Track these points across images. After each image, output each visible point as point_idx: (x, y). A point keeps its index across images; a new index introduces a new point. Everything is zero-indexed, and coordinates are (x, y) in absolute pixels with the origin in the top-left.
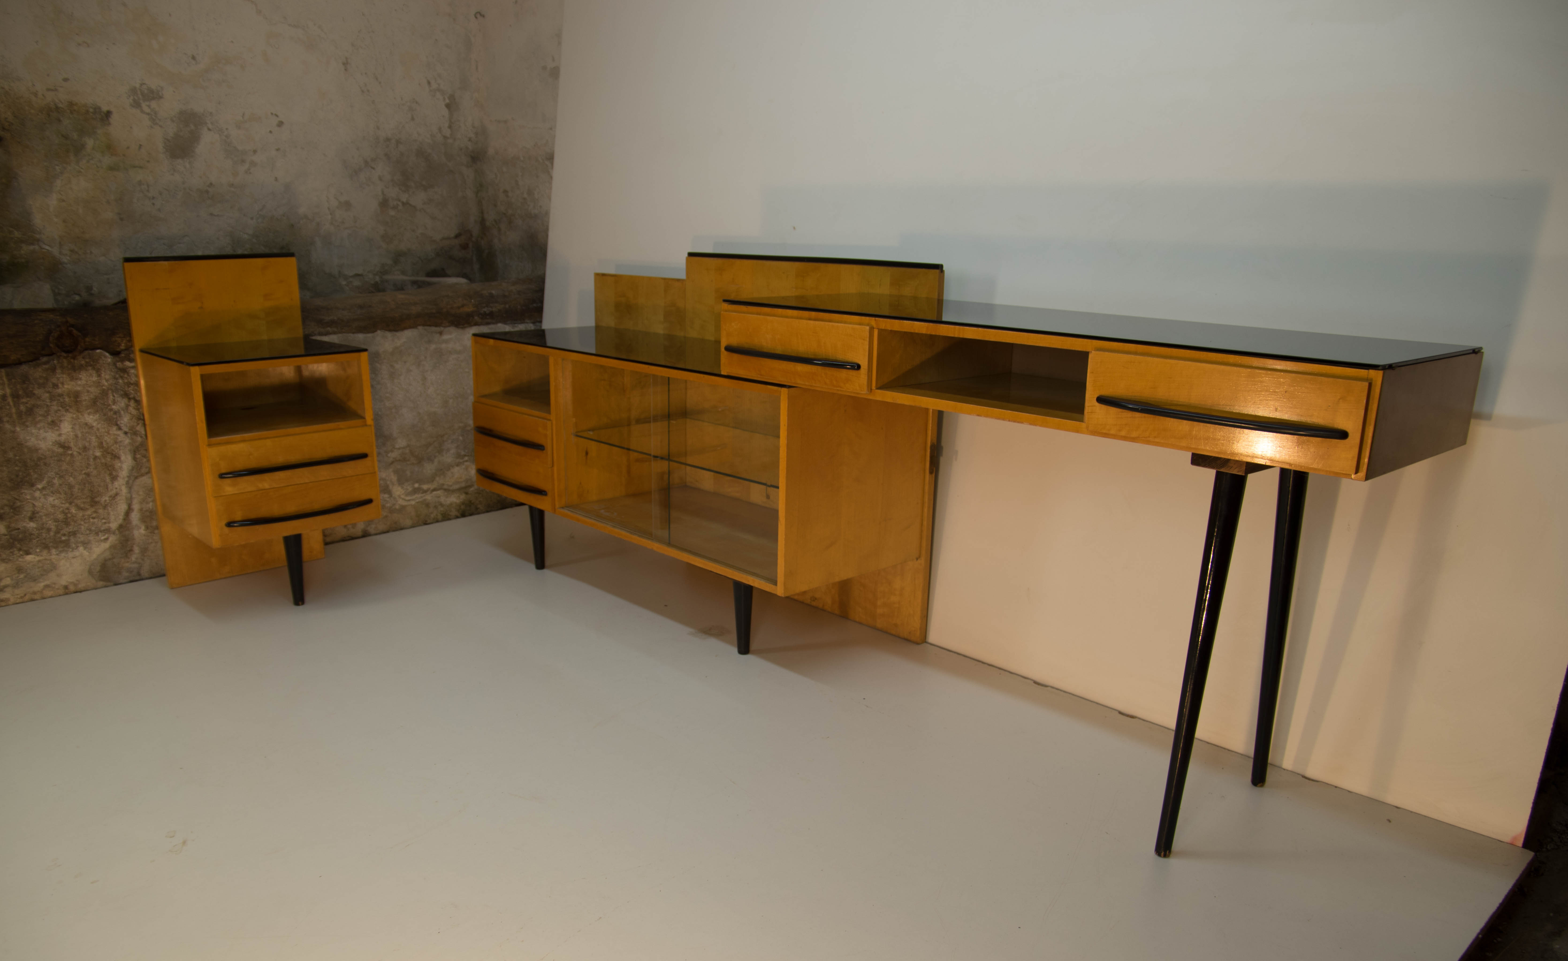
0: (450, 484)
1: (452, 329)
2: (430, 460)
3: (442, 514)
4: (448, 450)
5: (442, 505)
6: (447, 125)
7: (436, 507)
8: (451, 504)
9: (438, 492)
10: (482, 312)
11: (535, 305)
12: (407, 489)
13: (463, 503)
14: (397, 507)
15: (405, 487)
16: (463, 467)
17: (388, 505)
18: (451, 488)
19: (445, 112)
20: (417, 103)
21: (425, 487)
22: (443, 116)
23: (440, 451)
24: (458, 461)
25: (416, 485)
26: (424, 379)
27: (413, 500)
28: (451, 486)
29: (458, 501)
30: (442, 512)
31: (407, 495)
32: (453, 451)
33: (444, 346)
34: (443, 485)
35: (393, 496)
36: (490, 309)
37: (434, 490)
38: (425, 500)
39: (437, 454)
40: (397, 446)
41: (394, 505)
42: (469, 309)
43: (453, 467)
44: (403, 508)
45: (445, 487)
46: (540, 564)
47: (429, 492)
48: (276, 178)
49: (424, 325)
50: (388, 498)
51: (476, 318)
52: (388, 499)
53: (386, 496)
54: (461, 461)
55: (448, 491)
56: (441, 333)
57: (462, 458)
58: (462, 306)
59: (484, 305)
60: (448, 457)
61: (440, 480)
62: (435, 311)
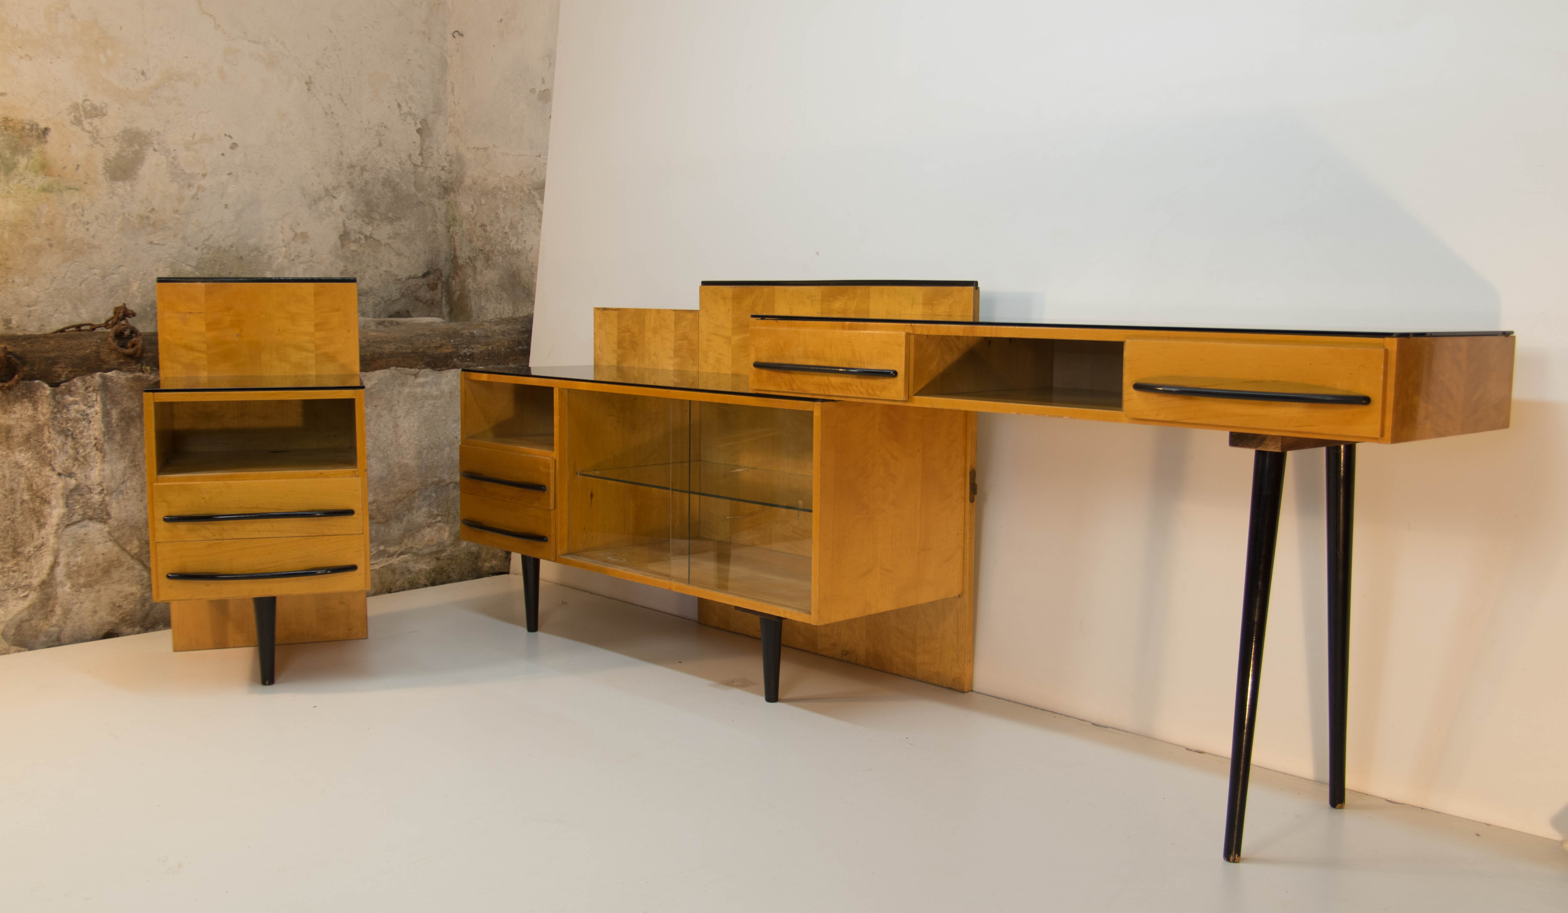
0: (420, 547)
1: (428, 371)
2: (399, 518)
3: (409, 582)
4: (419, 508)
5: (409, 571)
6: (418, 152)
8: (420, 571)
9: (406, 556)
11: (520, 347)
13: (434, 570)
16: (436, 528)
18: (421, 552)
19: (417, 138)
20: (385, 127)
21: (392, 549)
22: (414, 143)
23: (410, 509)
24: (429, 521)
25: (382, 548)
28: (421, 550)
29: (428, 568)
30: (410, 580)
32: (425, 510)
33: (418, 390)
34: (412, 548)
37: (402, 553)
38: (390, 565)
39: (406, 512)
42: (447, 350)
43: (423, 527)
45: (414, 550)
47: (395, 556)
48: (226, 205)
49: (397, 366)
54: (434, 521)
55: (418, 556)
56: (416, 376)
57: (435, 518)
58: (441, 347)
59: (465, 346)
60: (419, 516)
61: (408, 543)
62: (409, 351)
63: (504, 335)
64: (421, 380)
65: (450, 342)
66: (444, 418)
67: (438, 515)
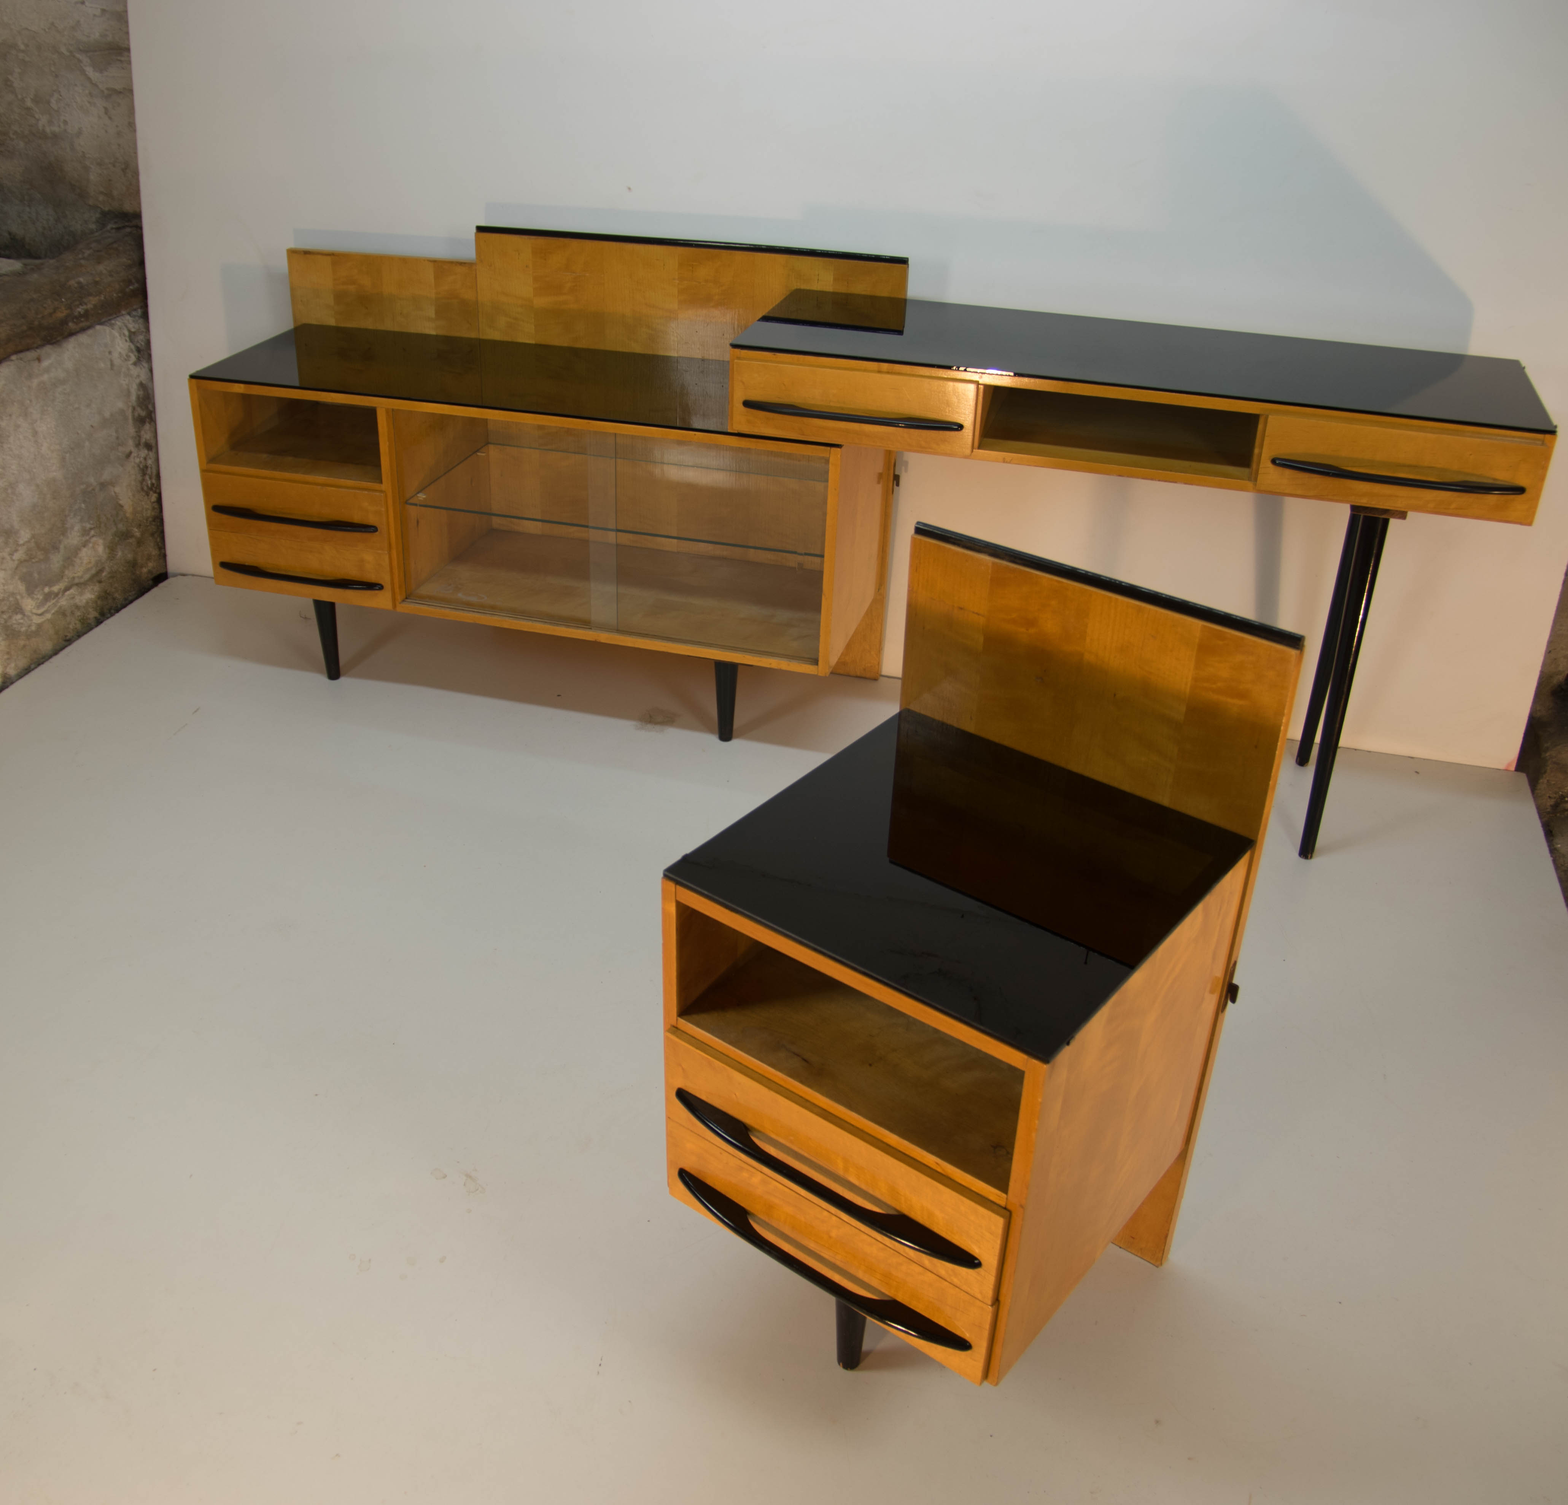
0: (79, 574)
1: (48, 349)
2: (56, 548)
3: (80, 621)
4: (72, 528)
5: (78, 607)
7: (72, 613)
8: (87, 603)
9: (72, 591)
10: (76, 314)
11: (131, 287)
12: (38, 599)
14: (33, 628)
15: (35, 597)
16: (91, 545)
17: (23, 629)
18: (82, 580)
21: (55, 589)
23: (64, 533)
24: (84, 539)
25: (47, 590)
26: (35, 433)
27: (47, 611)
28: (81, 577)
29: (93, 597)
30: (80, 618)
31: (38, 607)
32: (77, 527)
33: (45, 377)
34: (74, 578)
35: (26, 614)
36: (85, 307)
37: (67, 589)
38: (60, 607)
39: (61, 537)
40: (21, 542)
41: (29, 626)
42: (61, 314)
43: (80, 549)
44: (40, 626)
45: (77, 581)
46: (334, 672)
47: (59, 596)
49: (18, 352)
50: (22, 619)
51: (70, 324)
52: (21, 621)
53: (19, 616)
54: (87, 538)
55: (81, 585)
56: (39, 359)
57: (88, 534)
58: (55, 312)
59: (77, 303)
60: (74, 538)
61: (69, 573)
62: (25, 328)
63: (111, 276)
64: (45, 363)
65: (62, 302)
66: (76, 406)
67: (91, 529)
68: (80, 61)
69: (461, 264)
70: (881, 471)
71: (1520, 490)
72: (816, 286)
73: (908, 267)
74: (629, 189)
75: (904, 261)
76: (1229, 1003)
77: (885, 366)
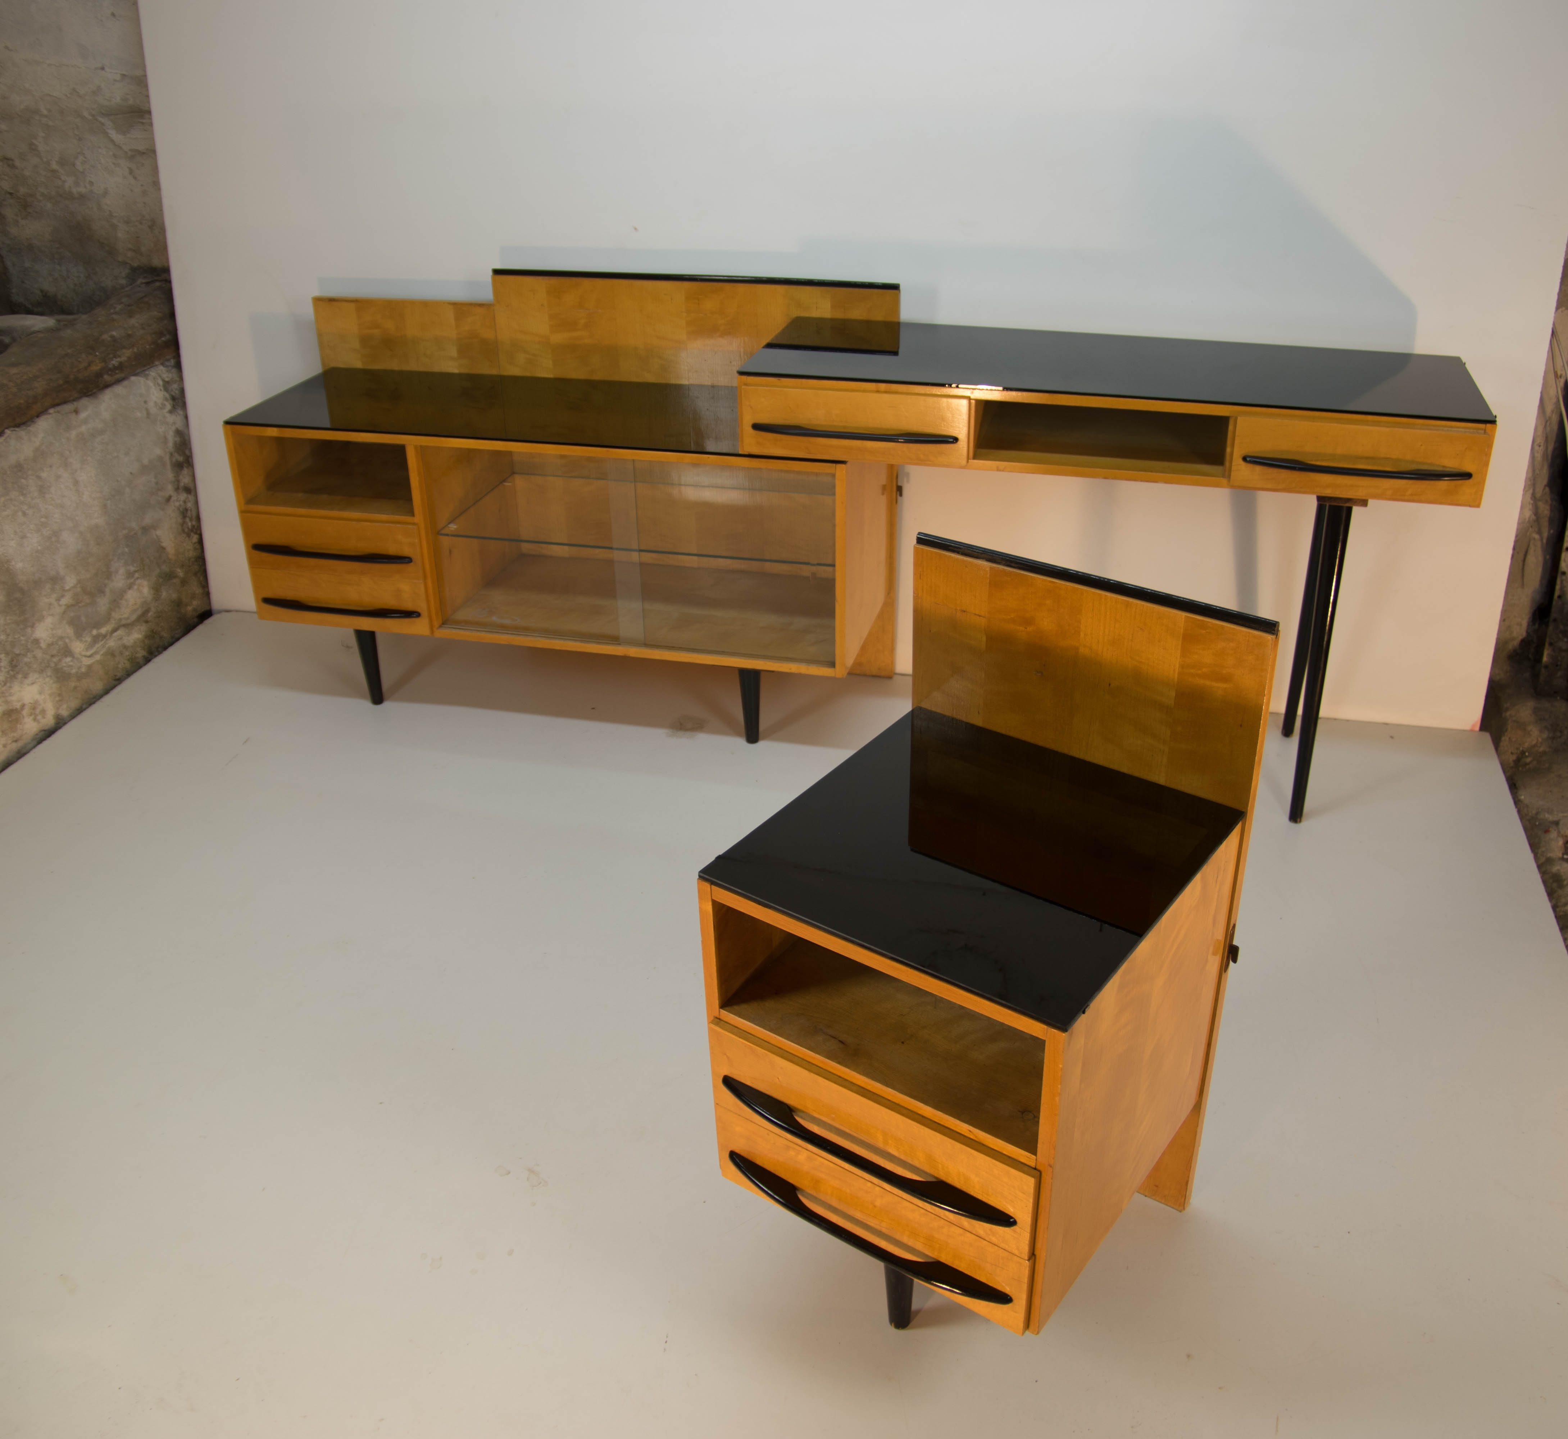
0: (126, 616)
1: (85, 401)
2: (101, 591)
3: (129, 660)
4: (117, 572)
5: (125, 647)
7: (121, 653)
8: (135, 643)
9: (119, 632)
10: (111, 366)
11: (163, 339)
12: (86, 641)
13: (146, 637)
14: (83, 670)
15: (83, 639)
16: (136, 587)
17: (74, 671)
18: (129, 621)
21: (103, 630)
23: (109, 577)
24: (129, 581)
25: (95, 632)
26: (76, 483)
27: (96, 653)
28: (128, 618)
29: (140, 636)
30: (128, 657)
31: (87, 649)
32: (122, 571)
33: (83, 429)
34: (121, 619)
35: (76, 656)
36: (118, 359)
37: (115, 630)
38: (109, 648)
39: (107, 581)
40: (67, 588)
41: (79, 668)
42: (96, 367)
43: (125, 592)
44: (90, 667)
45: (124, 622)
46: (376, 698)
47: (108, 637)
49: (54, 406)
50: (72, 661)
51: (106, 377)
52: (71, 663)
53: (69, 659)
54: (132, 580)
55: (128, 626)
56: (76, 412)
57: (133, 577)
58: (89, 365)
59: (111, 356)
60: (119, 581)
61: (116, 615)
62: (61, 382)
63: (143, 329)
64: (83, 415)
65: (96, 356)
66: (115, 454)
67: (136, 571)
68: (103, 124)
69: (481, 305)
70: (884, 483)
71: (1468, 476)
72: (815, 314)
73: (900, 292)
74: (636, 229)
75: (895, 287)
76: (1231, 963)
77: (883, 386)
